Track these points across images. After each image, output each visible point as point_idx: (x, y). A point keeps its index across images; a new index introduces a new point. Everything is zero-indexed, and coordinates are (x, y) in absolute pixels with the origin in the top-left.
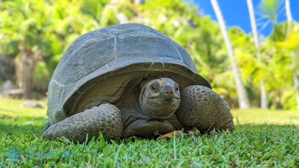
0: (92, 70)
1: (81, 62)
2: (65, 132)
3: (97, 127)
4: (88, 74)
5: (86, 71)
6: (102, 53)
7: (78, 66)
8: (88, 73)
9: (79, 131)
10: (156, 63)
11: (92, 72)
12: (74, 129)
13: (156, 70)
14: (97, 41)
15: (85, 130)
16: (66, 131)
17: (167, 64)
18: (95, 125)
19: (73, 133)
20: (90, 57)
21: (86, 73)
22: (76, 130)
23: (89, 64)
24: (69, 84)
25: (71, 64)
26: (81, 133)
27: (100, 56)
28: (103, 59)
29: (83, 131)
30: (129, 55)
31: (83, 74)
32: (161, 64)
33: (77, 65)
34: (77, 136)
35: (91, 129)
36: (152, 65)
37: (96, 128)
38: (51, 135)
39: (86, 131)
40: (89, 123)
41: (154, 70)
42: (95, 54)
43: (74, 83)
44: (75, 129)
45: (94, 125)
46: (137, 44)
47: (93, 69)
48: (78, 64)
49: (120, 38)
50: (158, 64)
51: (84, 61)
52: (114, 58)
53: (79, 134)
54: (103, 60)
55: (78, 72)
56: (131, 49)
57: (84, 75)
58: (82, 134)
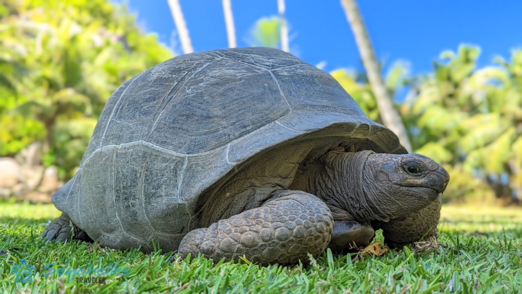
0: (248, 128)
1: (217, 111)
2: (250, 244)
3: (313, 233)
4: (240, 136)
5: (236, 129)
6: (260, 98)
7: (211, 120)
8: (240, 134)
9: (278, 241)
10: (363, 125)
11: (249, 132)
12: (268, 238)
13: (359, 137)
14: (239, 76)
15: (292, 238)
16: (250, 241)
17: (374, 128)
18: (309, 230)
19: (265, 245)
20: (237, 103)
21: (237, 134)
22: (273, 239)
23: (237, 117)
24: (198, 152)
25: (193, 114)
26: (283, 244)
27: (259, 105)
28: (266, 110)
29: (287, 241)
30: (313, 106)
31: (229, 135)
32: (368, 126)
33: (208, 117)
34: (272, 250)
35: (303, 236)
36: (356, 128)
37: (310, 236)
38: (211, 249)
39: (292, 240)
40: (298, 225)
41: (355, 137)
42: (245, 100)
43: (212, 151)
44: (271, 237)
45: (308, 228)
46: (316, 88)
47: (250, 128)
48: (211, 116)
49: (281, 74)
50: (364, 126)
51: (224, 111)
52: (288, 111)
53: (278, 247)
54: (266, 112)
55: (215, 132)
56: (310, 96)
57: (231, 137)
58: (283, 246)
